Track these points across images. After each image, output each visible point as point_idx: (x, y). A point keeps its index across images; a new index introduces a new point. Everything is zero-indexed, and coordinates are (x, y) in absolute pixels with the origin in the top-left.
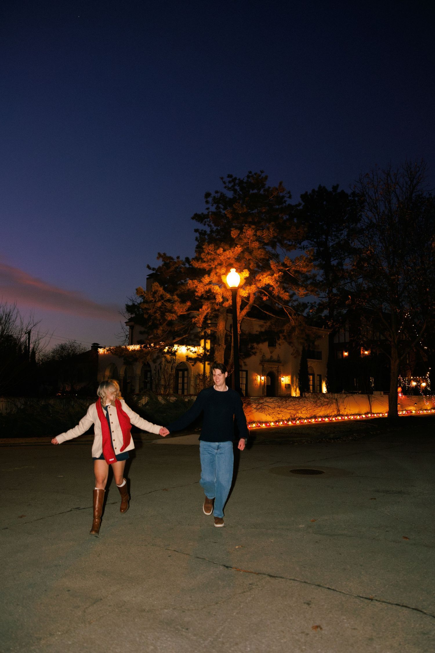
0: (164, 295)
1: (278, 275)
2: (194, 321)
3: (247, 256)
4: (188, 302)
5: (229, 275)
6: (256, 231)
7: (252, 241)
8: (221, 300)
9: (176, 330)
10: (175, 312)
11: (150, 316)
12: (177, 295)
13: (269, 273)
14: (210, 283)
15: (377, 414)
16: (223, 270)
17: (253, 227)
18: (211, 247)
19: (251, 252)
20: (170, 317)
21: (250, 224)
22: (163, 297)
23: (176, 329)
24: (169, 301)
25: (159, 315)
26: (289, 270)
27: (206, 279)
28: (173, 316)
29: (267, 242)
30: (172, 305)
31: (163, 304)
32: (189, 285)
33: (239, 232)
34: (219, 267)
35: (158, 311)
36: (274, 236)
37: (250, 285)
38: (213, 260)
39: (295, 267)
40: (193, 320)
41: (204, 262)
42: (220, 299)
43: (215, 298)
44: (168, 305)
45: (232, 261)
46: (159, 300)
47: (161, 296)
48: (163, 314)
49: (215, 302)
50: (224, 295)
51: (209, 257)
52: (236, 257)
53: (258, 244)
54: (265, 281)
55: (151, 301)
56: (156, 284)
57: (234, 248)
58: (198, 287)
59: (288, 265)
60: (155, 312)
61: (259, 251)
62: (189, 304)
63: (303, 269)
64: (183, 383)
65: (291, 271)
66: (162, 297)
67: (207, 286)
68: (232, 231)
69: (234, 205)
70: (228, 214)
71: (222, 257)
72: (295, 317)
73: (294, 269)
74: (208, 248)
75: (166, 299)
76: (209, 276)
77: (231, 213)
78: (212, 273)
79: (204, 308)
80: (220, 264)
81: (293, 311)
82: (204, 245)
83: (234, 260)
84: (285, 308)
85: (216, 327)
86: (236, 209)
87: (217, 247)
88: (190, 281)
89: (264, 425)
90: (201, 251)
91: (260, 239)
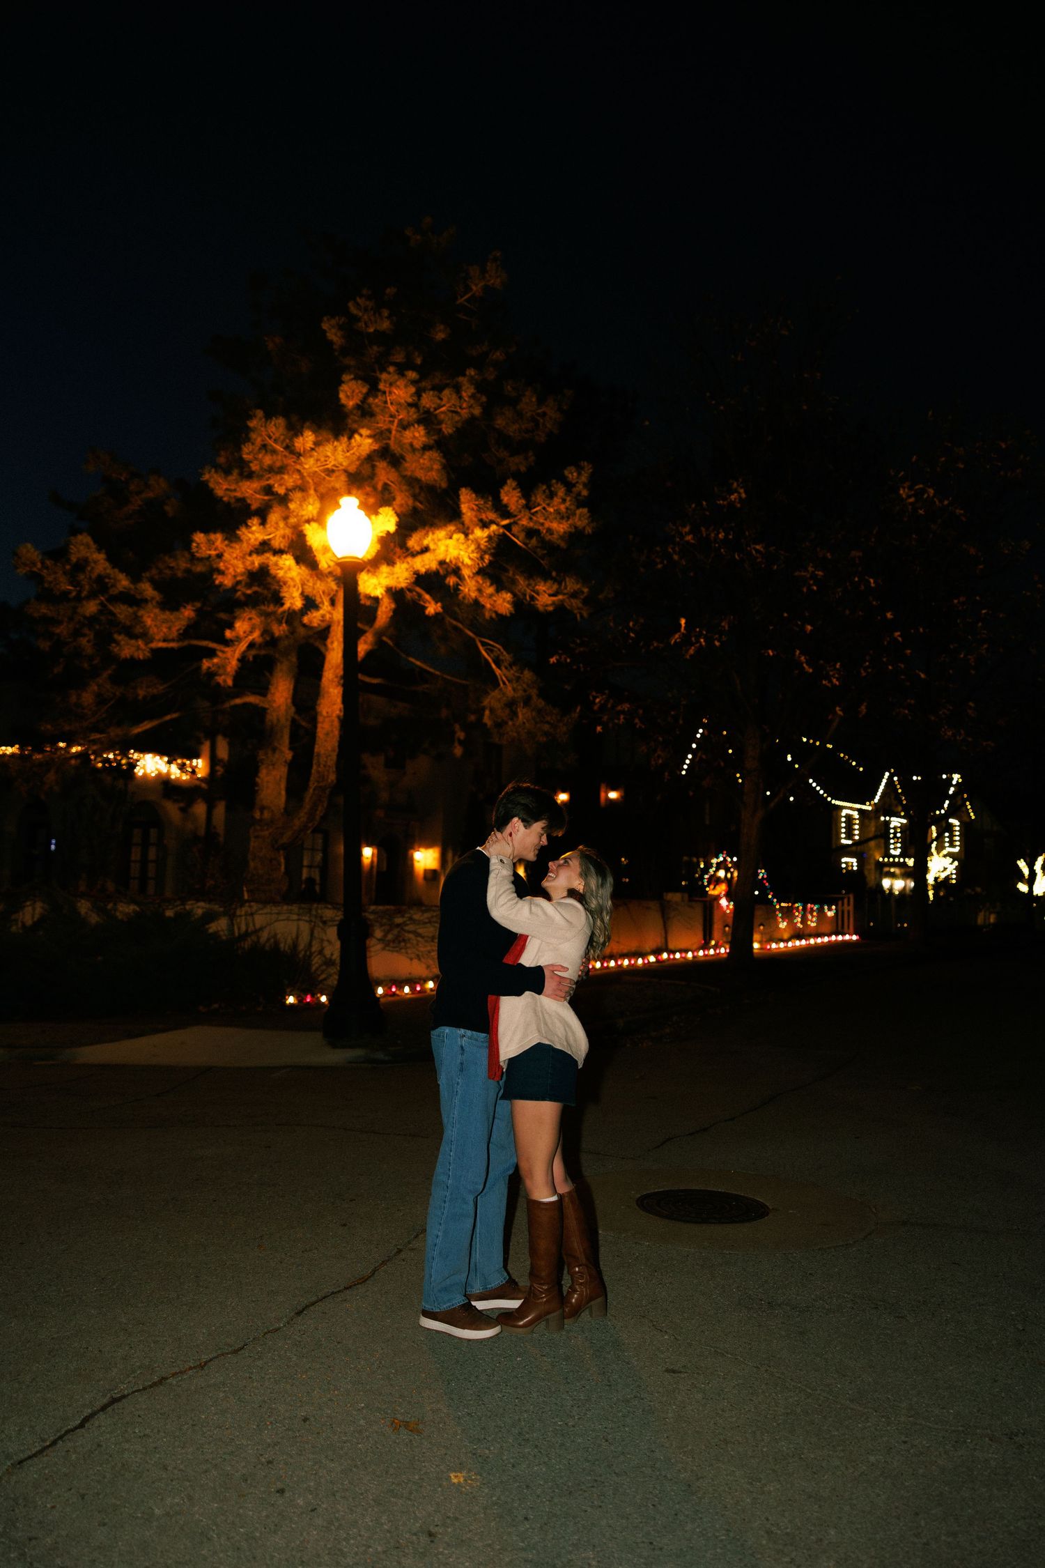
0: (109, 578)
1: (486, 533)
2: (209, 668)
3: (384, 474)
4: (185, 607)
5: (333, 519)
6: (418, 394)
7: (404, 426)
8: (298, 604)
9: (140, 697)
10: (145, 636)
11: (58, 645)
12: (152, 581)
13: (452, 528)
14: (264, 547)
16: (311, 508)
17: (412, 375)
18: (276, 427)
19: (395, 461)
20: (128, 649)
21: (401, 370)
22: (107, 583)
23: (141, 693)
24: (129, 599)
25: (88, 641)
26: (510, 527)
27: (254, 533)
28: (138, 648)
29: (450, 431)
30: (135, 613)
31: (103, 609)
32: (197, 547)
33: (365, 390)
34: (298, 495)
35: (86, 631)
36: (472, 415)
37: (391, 563)
38: (281, 470)
39: (531, 519)
40: (206, 664)
41: (250, 476)
42: (294, 600)
43: (279, 601)
44: (122, 612)
45: (339, 481)
46: (92, 595)
47: (100, 579)
48: (104, 641)
49: (274, 613)
50: (308, 591)
51: (268, 460)
52: (352, 469)
53: (423, 432)
54: (442, 548)
55: (65, 596)
56: (85, 538)
57: (350, 438)
58: (226, 556)
59: (513, 508)
61: (425, 457)
62: (188, 613)
63: (555, 525)
64: (144, 862)
65: (516, 529)
66: (102, 584)
67: (254, 556)
68: (343, 382)
69: (351, 305)
70: (333, 332)
71: (309, 464)
72: (510, 673)
73: (524, 522)
74: (265, 430)
75: (114, 591)
76: (263, 522)
77: (340, 327)
78: (274, 517)
79: (241, 626)
80: (302, 488)
81: (506, 657)
82: (250, 417)
83: (343, 478)
84: (484, 644)
85: (264, 695)
86: (358, 319)
87: (295, 430)
88: (199, 537)
89: (407, 990)
90: (240, 435)
91: (428, 419)
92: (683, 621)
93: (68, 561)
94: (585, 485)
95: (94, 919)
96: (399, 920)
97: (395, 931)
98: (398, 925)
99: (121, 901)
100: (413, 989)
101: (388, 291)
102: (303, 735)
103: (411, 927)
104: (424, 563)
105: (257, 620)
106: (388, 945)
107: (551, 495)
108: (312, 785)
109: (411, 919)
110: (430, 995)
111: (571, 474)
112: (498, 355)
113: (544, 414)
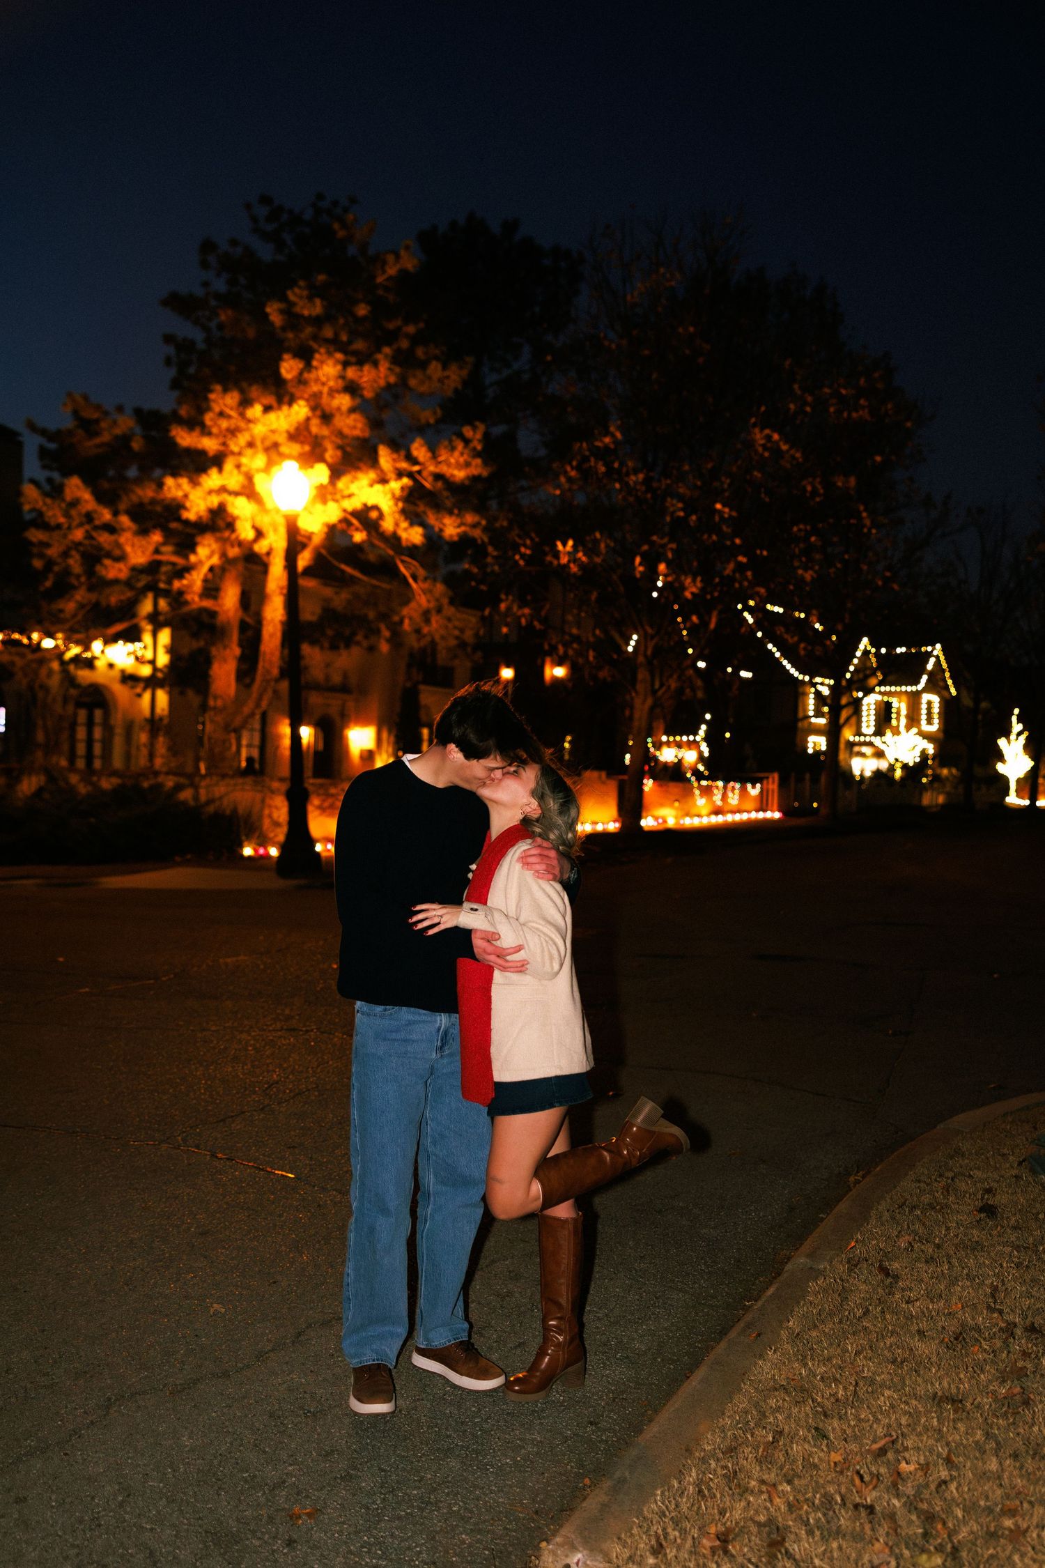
1: (399, 484)
2: (179, 587)
3: (318, 429)
4: (154, 533)
5: (277, 474)
6: (344, 368)
7: (332, 392)
8: (250, 534)
9: (112, 604)
10: (124, 558)
11: (50, 563)
12: (128, 513)
13: (372, 476)
14: (223, 489)
16: (261, 462)
17: (339, 356)
18: (232, 399)
19: (327, 418)
20: (110, 570)
21: (332, 347)
22: (93, 517)
24: (111, 529)
25: (76, 562)
26: (419, 472)
27: (213, 479)
28: (120, 570)
29: (371, 395)
30: (115, 540)
31: (88, 536)
32: (167, 489)
33: (302, 366)
34: (249, 452)
35: (73, 553)
36: (388, 382)
37: (325, 503)
38: (235, 432)
39: (437, 466)
40: (176, 585)
41: (210, 434)
42: (246, 533)
43: (232, 529)
44: (104, 538)
45: (282, 440)
46: (81, 525)
47: (88, 514)
48: (89, 562)
49: (229, 540)
50: (258, 524)
51: (224, 424)
52: (292, 430)
53: (348, 399)
54: (365, 495)
55: (59, 527)
56: (76, 481)
57: (290, 406)
58: (191, 497)
59: (421, 459)
60: (65, 554)
61: (351, 418)
62: (157, 537)
63: (456, 472)
65: (425, 473)
66: (89, 517)
67: (214, 496)
68: (283, 361)
69: (289, 292)
70: (274, 313)
71: (259, 430)
72: (426, 586)
73: (432, 468)
74: (224, 401)
75: (97, 522)
76: (220, 470)
77: (281, 312)
78: (229, 465)
79: (202, 551)
80: (251, 445)
81: (422, 572)
82: (211, 391)
83: (285, 435)
84: (403, 561)
85: (215, 598)
86: (294, 304)
87: (246, 403)
88: (170, 481)
90: (202, 406)
91: (351, 388)
93: (63, 500)
94: (480, 441)
96: (332, 791)
97: (330, 800)
98: (332, 795)
101: (319, 281)
102: (251, 632)
104: (351, 505)
105: (215, 546)
107: (453, 449)
108: (259, 678)
111: (468, 431)
112: (411, 329)
113: (448, 377)
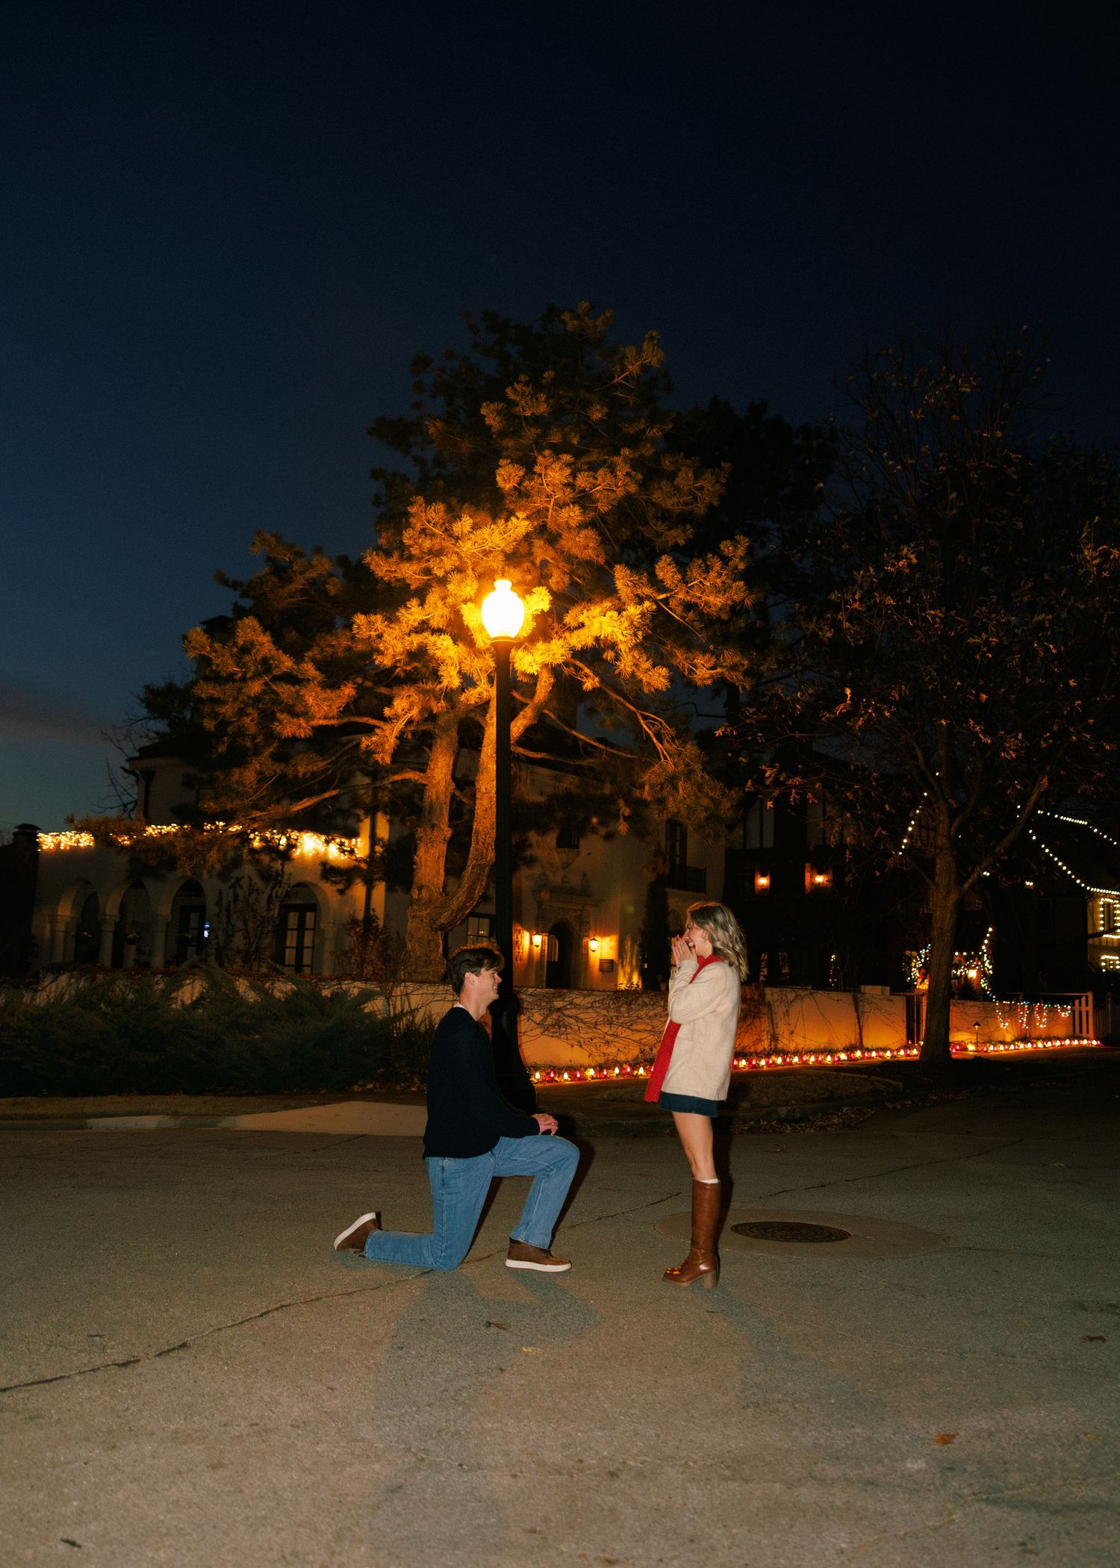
0: (274, 660)
1: (639, 609)
2: (368, 746)
3: (541, 552)
4: (346, 685)
5: (489, 600)
6: (574, 475)
7: (561, 505)
8: (456, 682)
9: (300, 775)
10: (306, 714)
11: (223, 724)
12: (314, 661)
13: (607, 604)
14: (423, 627)
15: (877, 1050)
16: (469, 589)
17: (567, 458)
18: (436, 512)
19: (553, 539)
20: (290, 727)
21: (557, 450)
22: (272, 664)
23: (301, 770)
24: (291, 679)
25: (252, 721)
26: (666, 601)
27: (413, 614)
28: (300, 726)
29: (606, 509)
30: (297, 693)
31: (267, 690)
32: (358, 629)
33: (521, 473)
34: (457, 576)
35: (250, 710)
36: (628, 492)
37: (547, 639)
38: (439, 553)
39: (688, 592)
40: (365, 742)
41: (410, 558)
42: (451, 679)
43: (436, 677)
44: (285, 691)
45: (496, 562)
46: (257, 675)
47: (265, 661)
48: (267, 718)
49: (432, 691)
50: (466, 669)
51: (427, 544)
52: (509, 549)
53: (577, 513)
54: (597, 625)
55: (231, 677)
56: (250, 622)
57: (507, 520)
58: (386, 636)
59: (668, 583)
60: (241, 713)
61: (581, 536)
62: (348, 691)
63: (711, 599)
64: (300, 949)
65: (673, 603)
66: (266, 665)
67: (413, 635)
68: (500, 466)
69: (508, 390)
70: (491, 415)
71: (467, 547)
72: (673, 747)
73: (681, 596)
74: (426, 515)
75: (277, 672)
76: (422, 604)
77: (499, 412)
78: (433, 598)
79: (400, 704)
80: (460, 570)
81: (669, 731)
82: (411, 504)
83: (501, 557)
84: (645, 718)
85: (423, 771)
86: (516, 404)
87: (454, 515)
88: (360, 619)
89: (566, 1076)
90: (398, 520)
91: (583, 499)
92: (848, 691)
93: (235, 644)
94: (742, 559)
95: (251, 997)
96: (558, 1004)
97: (555, 1016)
98: (558, 1010)
99: (279, 981)
100: (573, 1077)
101: (546, 375)
102: (461, 813)
103: (572, 1012)
104: (581, 639)
105: (415, 698)
106: (547, 1029)
107: (708, 570)
108: (471, 862)
109: (571, 1003)
110: (590, 1084)
111: (726, 547)
112: (655, 432)
113: (702, 488)
